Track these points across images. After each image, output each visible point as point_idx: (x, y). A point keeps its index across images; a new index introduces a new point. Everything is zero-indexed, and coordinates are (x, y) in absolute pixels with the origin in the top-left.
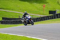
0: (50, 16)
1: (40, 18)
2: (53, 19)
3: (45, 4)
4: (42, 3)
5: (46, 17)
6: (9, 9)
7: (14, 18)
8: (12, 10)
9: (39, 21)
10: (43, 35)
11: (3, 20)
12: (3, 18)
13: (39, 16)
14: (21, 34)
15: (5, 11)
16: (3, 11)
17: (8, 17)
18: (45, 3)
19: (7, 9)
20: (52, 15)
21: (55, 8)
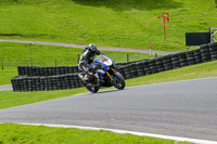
0: (192, 52)
1: (154, 61)
2: (201, 62)
3: (171, 11)
4: (159, 8)
5: (176, 56)
6: (41, 36)
7: (60, 68)
8: (53, 37)
9: (151, 73)
10: (172, 122)
11: (21, 78)
12: (22, 70)
13: (150, 55)
14: (88, 122)
15: (26, 45)
16: (21, 45)
17: (38, 66)
18: (171, 7)
19: (33, 36)
20: (198, 47)
21: (206, 24)
